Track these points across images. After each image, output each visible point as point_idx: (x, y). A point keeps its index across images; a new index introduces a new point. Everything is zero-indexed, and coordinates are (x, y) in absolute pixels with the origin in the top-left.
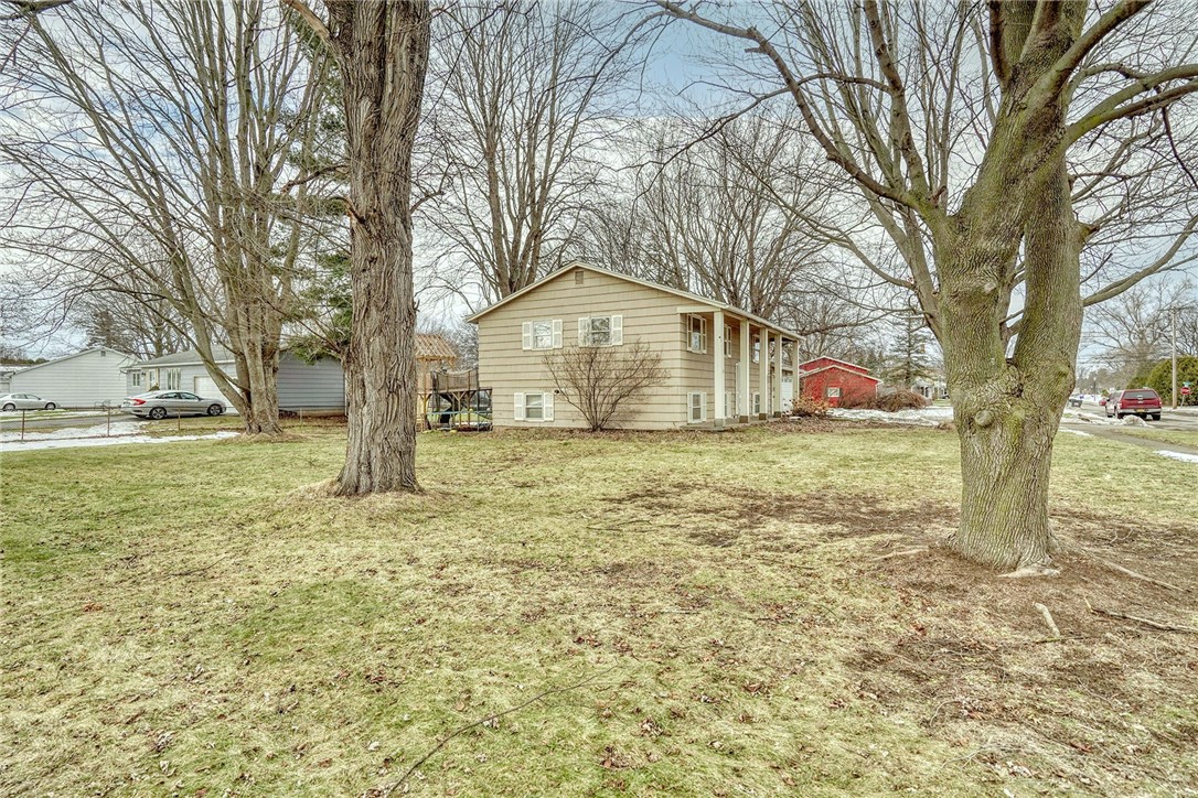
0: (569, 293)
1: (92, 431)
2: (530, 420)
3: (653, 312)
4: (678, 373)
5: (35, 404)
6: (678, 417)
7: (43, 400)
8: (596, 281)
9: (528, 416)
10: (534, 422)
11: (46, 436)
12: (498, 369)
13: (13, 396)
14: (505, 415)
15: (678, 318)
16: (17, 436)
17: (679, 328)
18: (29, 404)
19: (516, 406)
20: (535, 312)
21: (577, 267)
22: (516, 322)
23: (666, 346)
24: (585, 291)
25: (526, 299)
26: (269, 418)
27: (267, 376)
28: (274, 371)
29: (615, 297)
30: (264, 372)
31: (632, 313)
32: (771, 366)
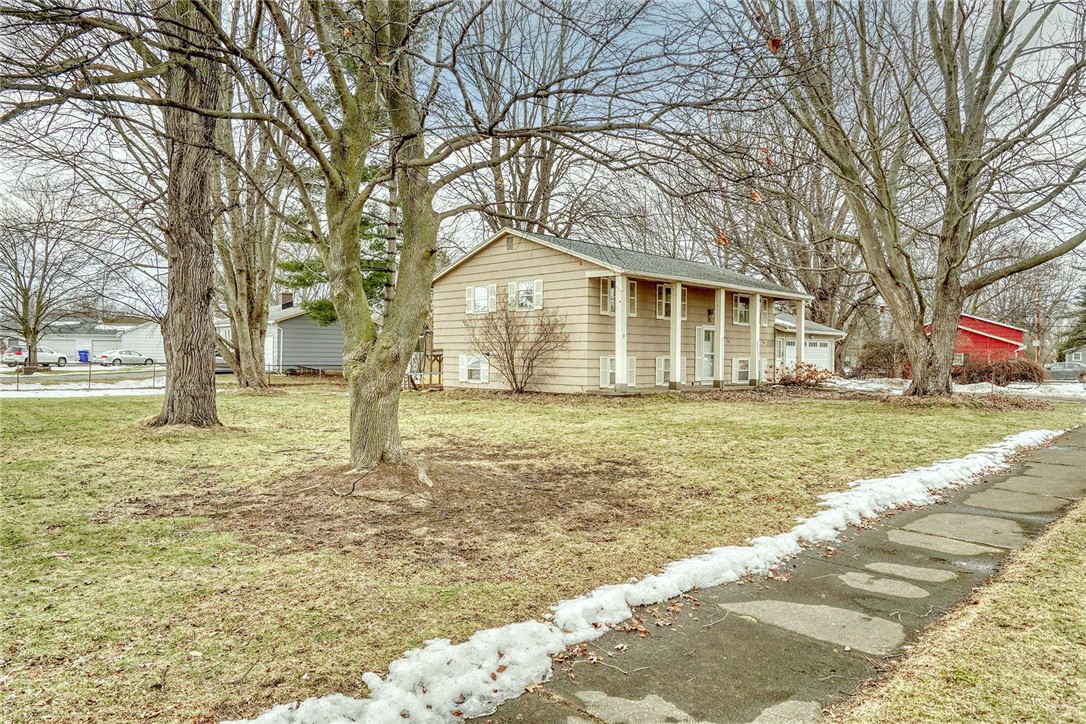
0: (501, 259)
1: (144, 384)
2: (471, 381)
3: (566, 276)
4: (585, 337)
5: (138, 360)
6: (585, 381)
7: (143, 356)
8: (523, 247)
9: (470, 377)
10: (474, 384)
11: (109, 386)
12: (448, 332)
13: (121, 353)
14: (452, 376)
15: (586, 283)
16: (85, 385)
17: (586, 292)
18: (132, 360)
19: (461, 367)
20: (476, 277)
21: (507, 234)
22: (462, 287)
23: (577, 310)
24: (514, 257)
25: (469, 264)
26: (255, 374)
27: (254, 337)
28: (261, 333)
29: (537, 262)
30: (251, 334)
31: (550, 278)
32: (775, 329)
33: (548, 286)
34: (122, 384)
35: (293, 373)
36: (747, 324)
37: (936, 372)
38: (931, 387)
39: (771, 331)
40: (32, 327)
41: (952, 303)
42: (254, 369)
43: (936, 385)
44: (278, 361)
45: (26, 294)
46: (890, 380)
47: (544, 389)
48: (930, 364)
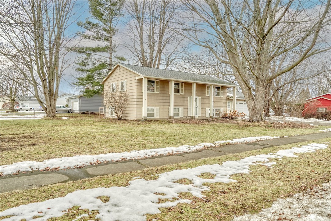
0: (118, 74)
2: (111, 116)
3: (131, 79)
4: (136, 100)
6: (136, 116)
9: (111, 114)
15: (136, 81)
17: (136, 84)
19: (109, 111)
20: (112, 80)
21: (119, 65)
22: (109, 84)
23: (134, 91)
24: (120, 73)
25: (111, 76)
26: (51, 113)
27: (51, 101)
28: (54, 100)
29: (126, 74)
30: (50, 100)
31: (129, 79)
32: (227, 98)
33: (128, 83)
34: (26, 116)
35: (84, 113)
36: (219, 97)
37: (256, 113)
38: (254, 119)
39: (225, 98)
40: (13, 99)
41: (261, 86)
42: (51, 111)
43: (256, 118)
44: (79, 109)
45: (11, 89)
46: (278, 117)
47: (128, 118)
48: (254, 110)
